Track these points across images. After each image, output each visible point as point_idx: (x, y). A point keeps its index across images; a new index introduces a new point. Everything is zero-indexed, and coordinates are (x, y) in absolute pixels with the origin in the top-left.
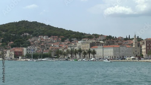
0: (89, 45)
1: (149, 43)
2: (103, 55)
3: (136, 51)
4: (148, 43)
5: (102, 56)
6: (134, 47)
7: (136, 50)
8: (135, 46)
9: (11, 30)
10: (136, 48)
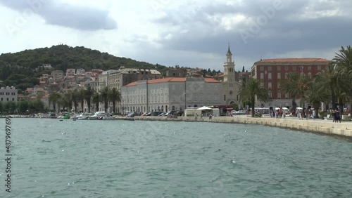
0: (121, 79)
1: (266, 72)
2: (147, 104)
3: (231, 93)
4: (264, 72)
5: (146, 106)
6: (226, 83)
7: (231, 89)
8: (230, 79)
9: (22, 59)
10: (231, 85)
